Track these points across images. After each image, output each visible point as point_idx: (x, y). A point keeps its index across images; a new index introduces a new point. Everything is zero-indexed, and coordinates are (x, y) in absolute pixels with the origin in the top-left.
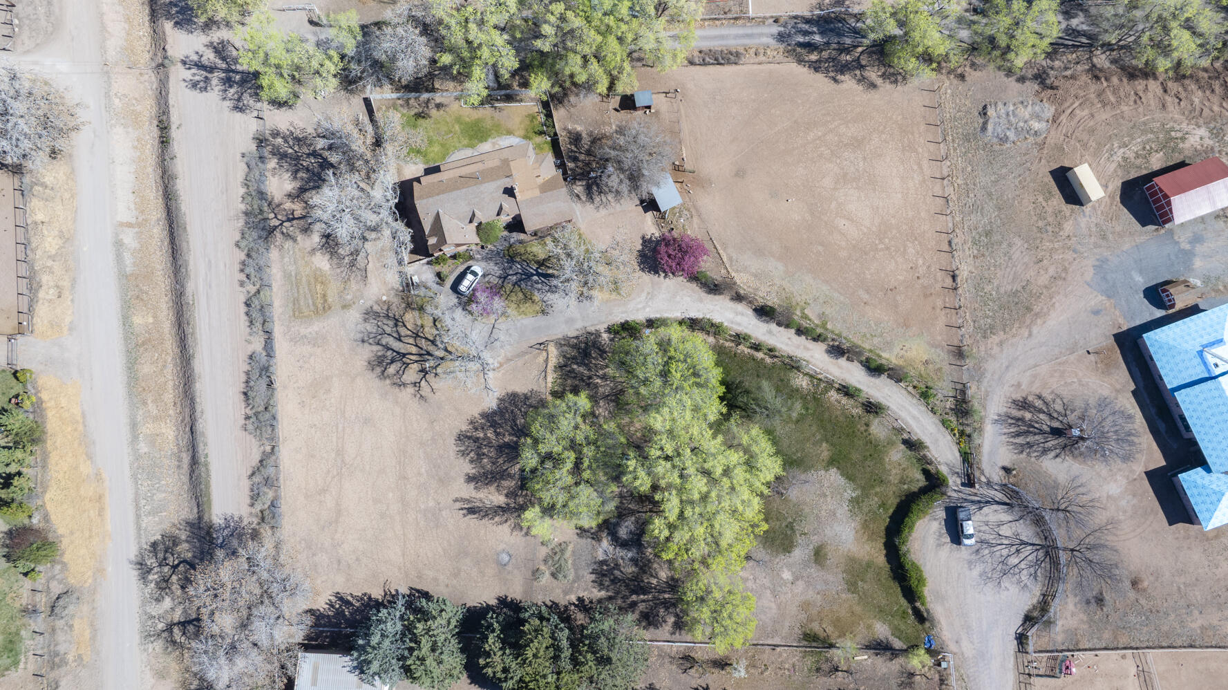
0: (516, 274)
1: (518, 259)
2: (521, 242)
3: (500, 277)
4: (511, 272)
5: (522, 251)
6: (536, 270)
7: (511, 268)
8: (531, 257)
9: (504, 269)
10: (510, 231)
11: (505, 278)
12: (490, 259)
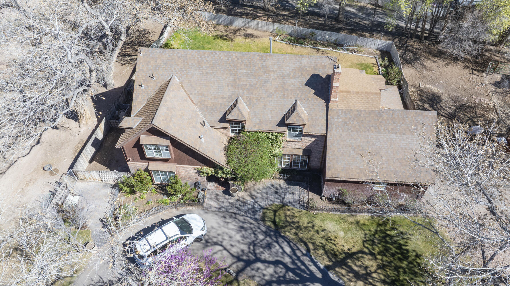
0: (276, 263)
1: (290, 235)
2: (307, 206)
3: (238, 259)
4: (266, 256)
5: (304, 221)
6: (324, 271)
7: (269, 246)
8: (319, 240)
9: (253, 243)
10: (290, 181)
11: (248, 263)
12: (234, 216)
